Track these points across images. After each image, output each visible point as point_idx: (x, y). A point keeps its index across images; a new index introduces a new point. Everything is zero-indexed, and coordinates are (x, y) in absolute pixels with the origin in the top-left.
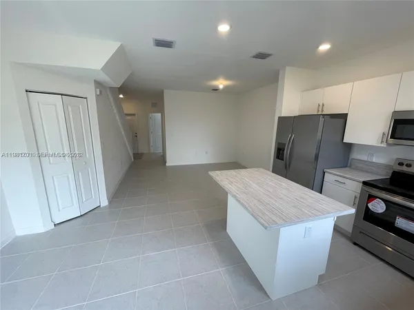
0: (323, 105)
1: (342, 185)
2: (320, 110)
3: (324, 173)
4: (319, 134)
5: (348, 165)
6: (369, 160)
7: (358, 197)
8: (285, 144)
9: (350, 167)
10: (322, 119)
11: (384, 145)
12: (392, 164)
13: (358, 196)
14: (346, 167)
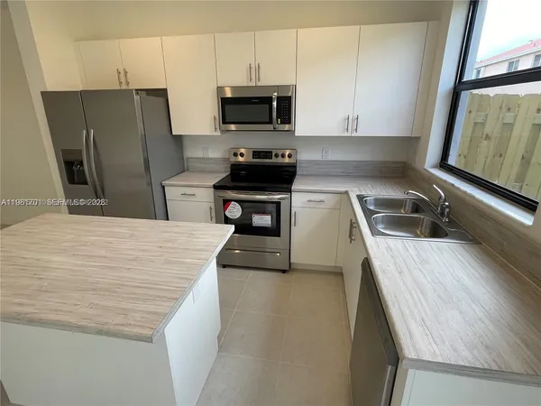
0: (126, 73)
1: (192, 198)
2: (123, 80)
3: (164, 187)
4: (140, 125)
5: (186, 168)
6: (206, 156)
7: (213, 207)
8: (81, 151)
9: (188, 170)
10: (136, 98)
11: (218, 133)
12: (227, 157)
13: (212, 205)
14: (184, 171)
